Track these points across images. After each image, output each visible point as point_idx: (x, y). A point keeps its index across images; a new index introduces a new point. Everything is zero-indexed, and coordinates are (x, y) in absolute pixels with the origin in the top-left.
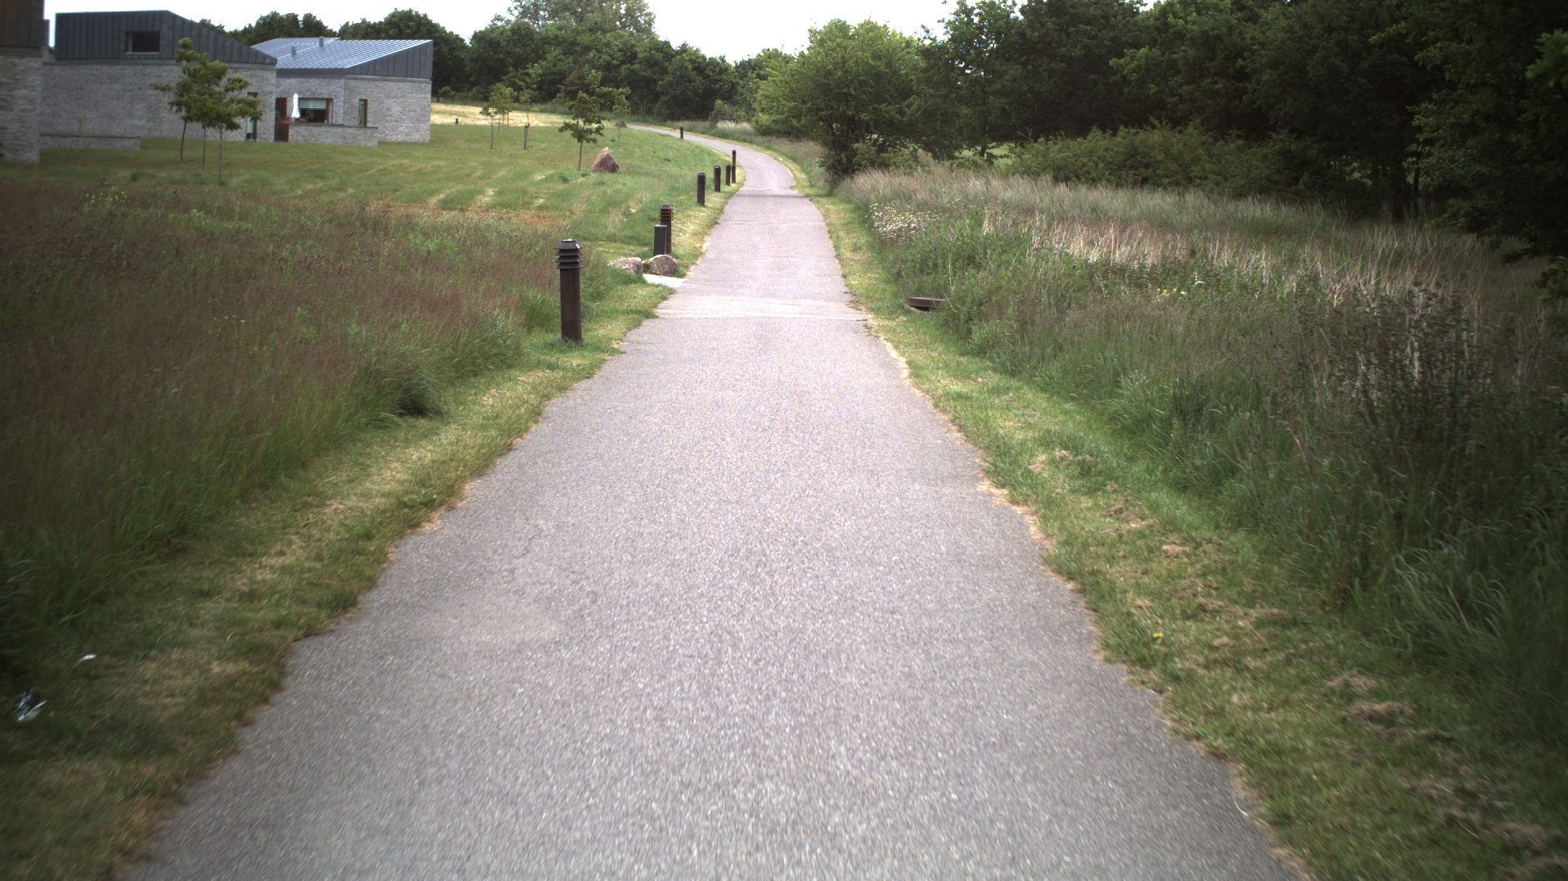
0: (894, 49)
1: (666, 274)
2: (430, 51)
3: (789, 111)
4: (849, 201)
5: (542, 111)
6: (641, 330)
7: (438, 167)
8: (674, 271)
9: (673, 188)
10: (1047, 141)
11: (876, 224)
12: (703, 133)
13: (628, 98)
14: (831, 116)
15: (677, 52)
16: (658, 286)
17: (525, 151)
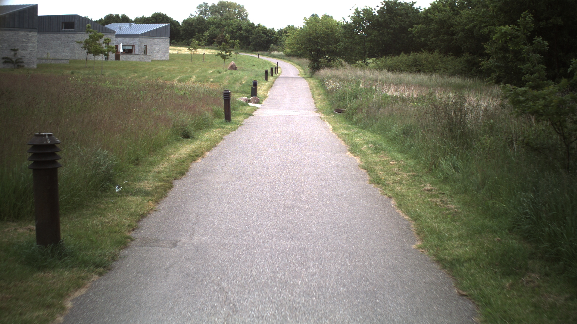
0: (334, 26)
1: (255, 103)
2: (169, 28)
3: (297, 48)
4: (317, 79)
5: (209, 49)
6: (249, 119)
7: (175, 68)
8: (258, 102)
9: (256, 75)
10: (386, 57)
11: (326, 86)
12: (266, 56)
13: (239, 44)
14: (312, 49)
15: (257, 27)
16: (253, 106)
17: (203, 63)
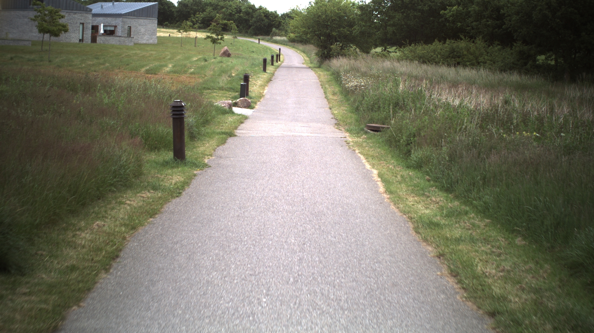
1: (245, 107)
2: (157, 7)
3: (302, 32)
4: (328, 70)
5: (203, 32)
8: (249, 106)
9: (253, 64)
10: (415, 45)
11: (343, 82)
12: (268, 41)
13: (237, 27)
14: (320, 34)
15: (258, 9)
16: (240, 115)
17: (194, 48)
